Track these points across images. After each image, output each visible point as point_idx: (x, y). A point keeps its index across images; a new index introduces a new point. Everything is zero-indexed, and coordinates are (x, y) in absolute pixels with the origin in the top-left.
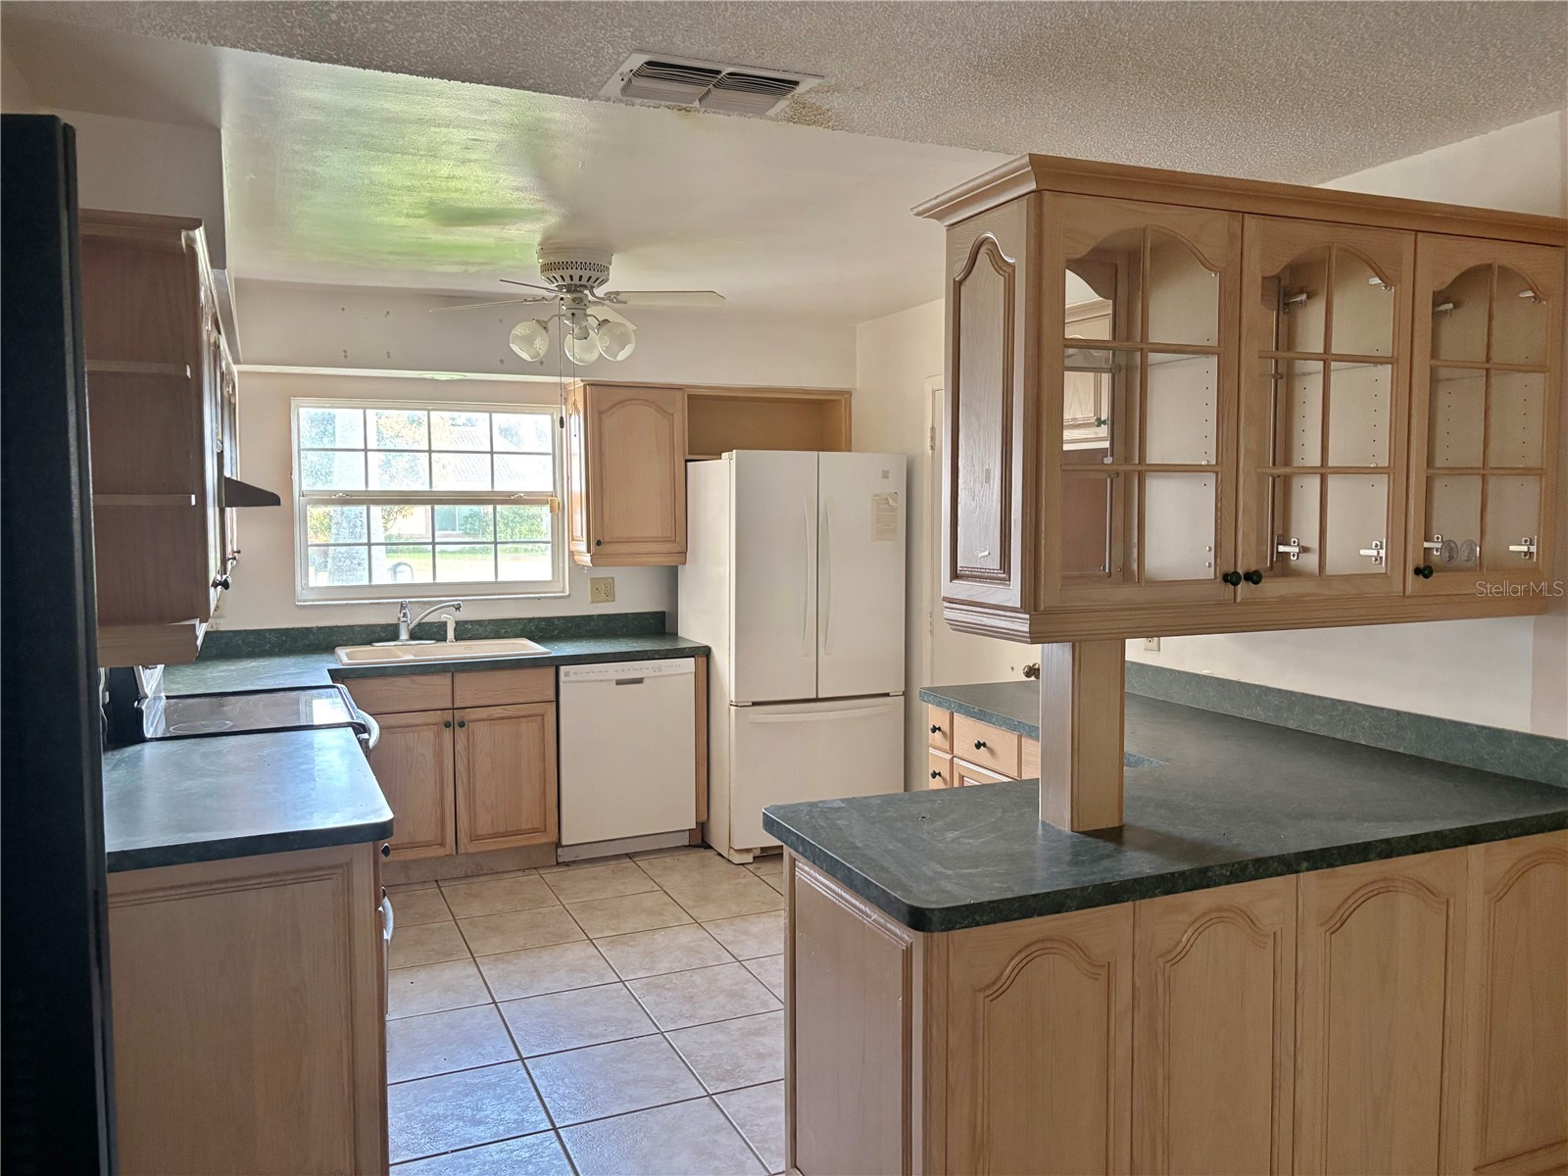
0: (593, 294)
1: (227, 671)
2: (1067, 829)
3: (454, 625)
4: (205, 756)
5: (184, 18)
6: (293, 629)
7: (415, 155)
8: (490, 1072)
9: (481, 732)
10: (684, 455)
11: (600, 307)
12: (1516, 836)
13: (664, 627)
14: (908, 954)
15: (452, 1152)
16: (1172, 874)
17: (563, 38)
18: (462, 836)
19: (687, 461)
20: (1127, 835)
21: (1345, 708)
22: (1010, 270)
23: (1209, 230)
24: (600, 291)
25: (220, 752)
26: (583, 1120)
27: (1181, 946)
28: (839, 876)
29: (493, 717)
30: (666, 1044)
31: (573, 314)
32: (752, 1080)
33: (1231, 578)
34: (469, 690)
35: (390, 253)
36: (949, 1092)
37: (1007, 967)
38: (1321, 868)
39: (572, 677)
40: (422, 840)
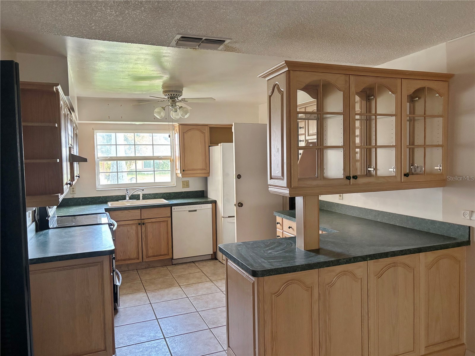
0: (178, 99)
1: (76, 209)
2: (303, 250)
3: (142, 195)
4: (66, 232)
5: (53, 29)
6: (95, 197)
7: (122, 62)
8: (147, 323)
9: (149, 226)
10: (208, 145)
11: (180, 103)
12: (433, 250)
13: (204, 195)
14: (253, 284)
15: (135, 344)
16: (329, 261)
17: (157, 31)
18: (144, 257)
19: (209, 146)
20: (320, 251)
21: (393, 215)
22: (282, 93)
23: (339, 80)
24: (180, 98)
25: (70, 231)
26: (173, 335)
27: (333, 282)
28: (236, 263)
29: (153, 222)
30: (199, 315)
31: (172, 105)
32: (222, 325)
33: (348, 178)
34: (146, 214)
35: (120, 89)
36: (265, 322)
37: (281, 288)
38: (374, 259)
39: (175, 210)
40: (132, 257)
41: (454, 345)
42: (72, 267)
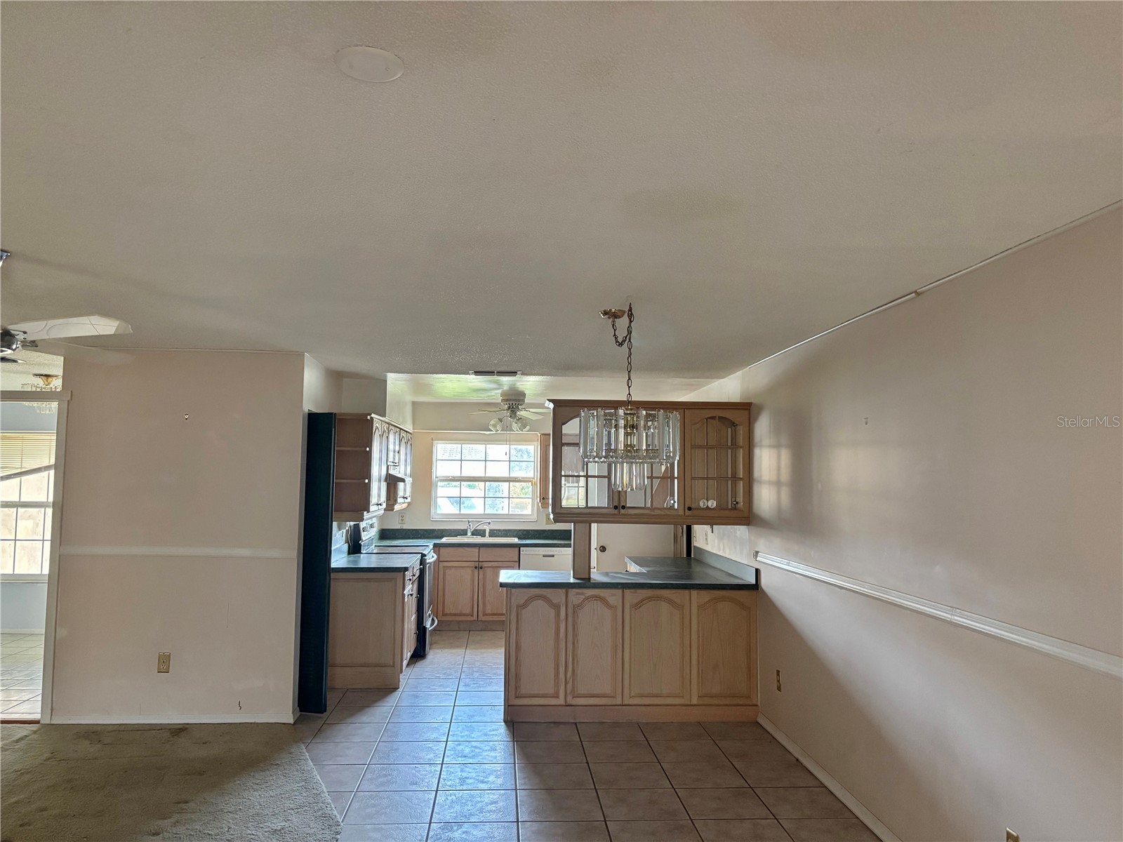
3: (489, 531)
6: (429, 529)
9: (489, 571)
12: (704, 589)
18: (480, 613)
27: (582, 605)
29: (493, 566)
31: (511, 416)
33: (616, 507)
34: (485, 554)
37: (527, 601)
38: (628, 589)
39: (525, 550)
40: (464, 612)
41: (741, 703)
42: (368, 580)
